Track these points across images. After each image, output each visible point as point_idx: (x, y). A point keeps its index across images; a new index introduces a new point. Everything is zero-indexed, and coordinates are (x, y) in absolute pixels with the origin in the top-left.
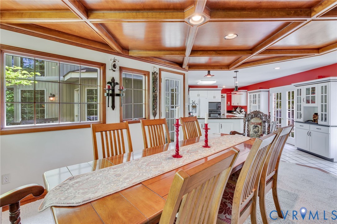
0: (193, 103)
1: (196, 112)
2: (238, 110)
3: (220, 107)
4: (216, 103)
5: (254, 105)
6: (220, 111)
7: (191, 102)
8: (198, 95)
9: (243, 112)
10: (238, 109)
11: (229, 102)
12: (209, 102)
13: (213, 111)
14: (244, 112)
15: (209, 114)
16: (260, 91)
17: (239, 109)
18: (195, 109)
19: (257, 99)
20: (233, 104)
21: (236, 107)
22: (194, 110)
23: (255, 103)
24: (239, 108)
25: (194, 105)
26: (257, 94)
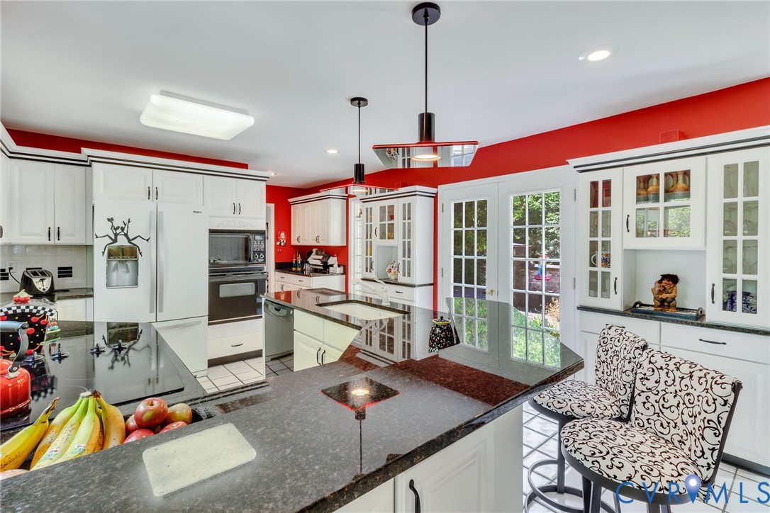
0: (119, 231)
1: (135, 283)
2: (314, 260)
3: (264, 252)
4: (242, 236)
5: (387, 242)
6: (261, 269)
7: (102, 228)
8: (152, 194)
9: (332, 266)
10: (313, 256)
11: (283, 235)
12: (212, 232)
13: (228, 271)
14: (336, 265)
15: (210, 285)
16: (413, 194)
17: (321, 257)
18: (130, 264)
19: (398, 222)
20: (298, 240)
21: (306, 251)
22: (121, 269)
23: (391, 237)
24: (317, 254)
25: (122, 241)
26: (398, 204)
